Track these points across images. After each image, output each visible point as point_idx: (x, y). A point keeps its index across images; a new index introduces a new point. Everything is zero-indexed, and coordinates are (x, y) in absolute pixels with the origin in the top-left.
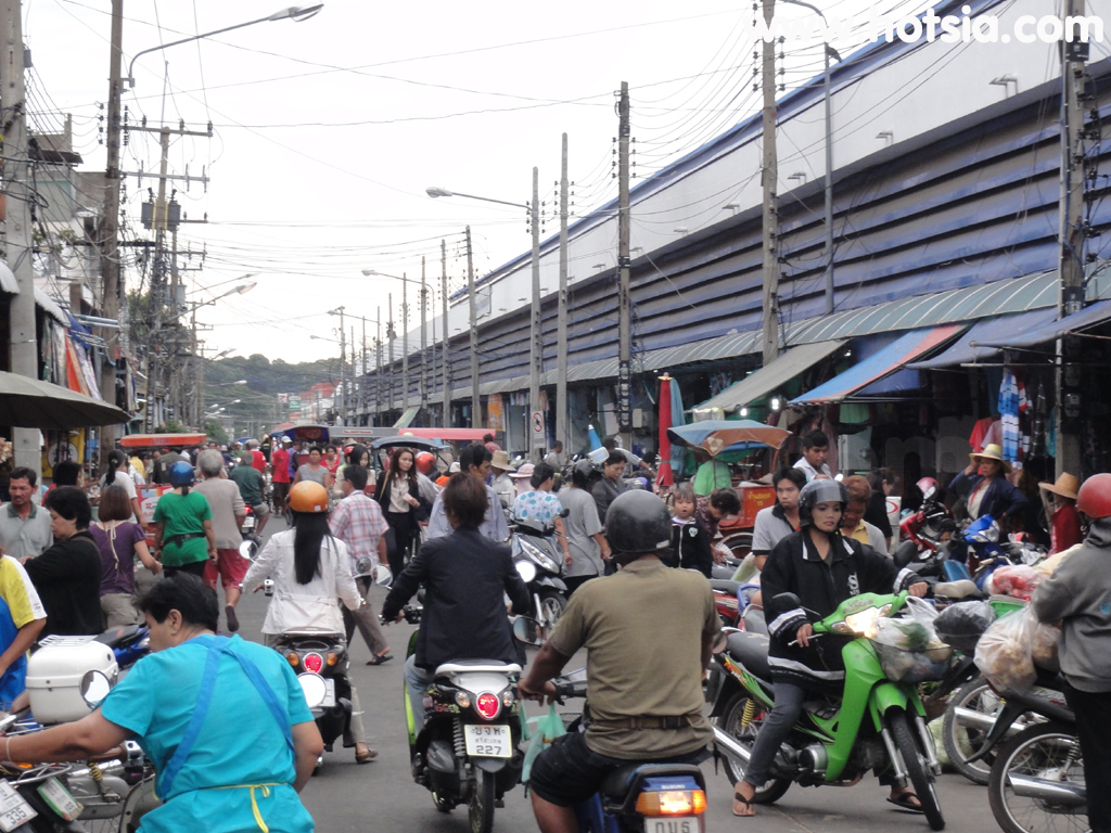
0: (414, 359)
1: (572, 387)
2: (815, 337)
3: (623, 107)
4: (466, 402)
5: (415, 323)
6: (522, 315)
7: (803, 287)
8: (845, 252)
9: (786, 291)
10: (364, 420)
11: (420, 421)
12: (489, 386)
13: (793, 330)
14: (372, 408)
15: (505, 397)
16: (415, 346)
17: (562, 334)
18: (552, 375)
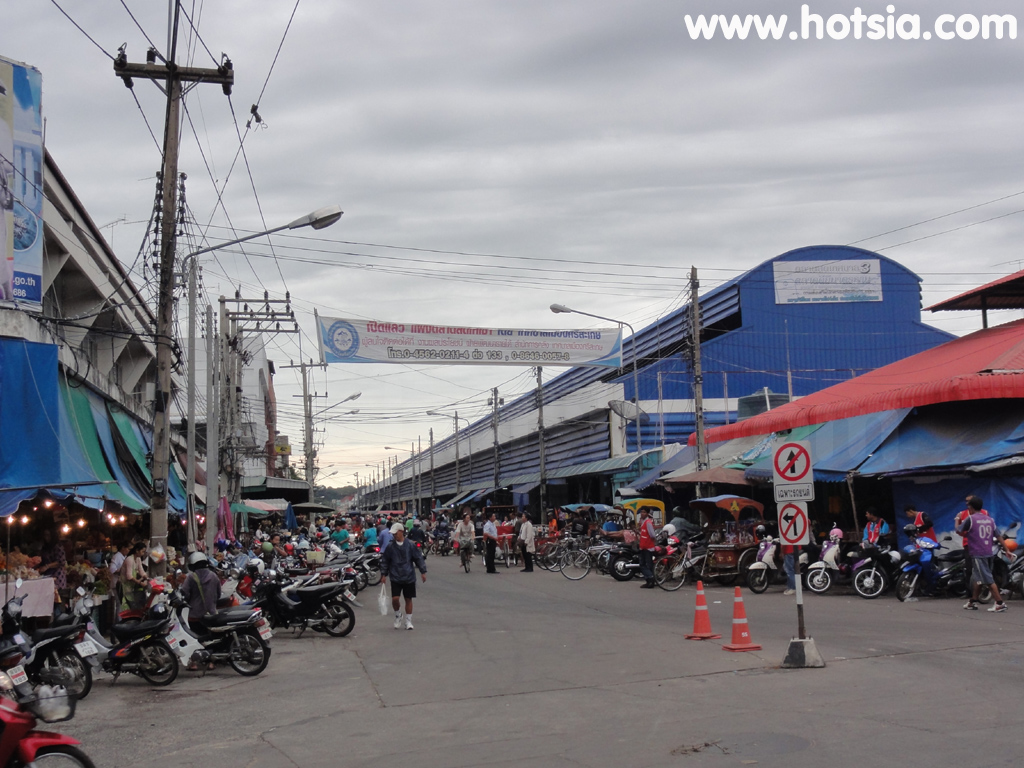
0: (381, 490)
1: (423, 499)
2: (467, 489)
3: (431, 434)
4: (397, 503)
5: (381, 479)
6: (410, 479)
7: (465, 478)
8: (474, 471)
9: (461, 479)
10: (366, 509)
11: (384, 508)
12: (403, 499)
13: (463, 488)
14: (368, 505)
15: (407, 502)
16: (382, 486)
17: (420, 486)
18: (418, 497)
